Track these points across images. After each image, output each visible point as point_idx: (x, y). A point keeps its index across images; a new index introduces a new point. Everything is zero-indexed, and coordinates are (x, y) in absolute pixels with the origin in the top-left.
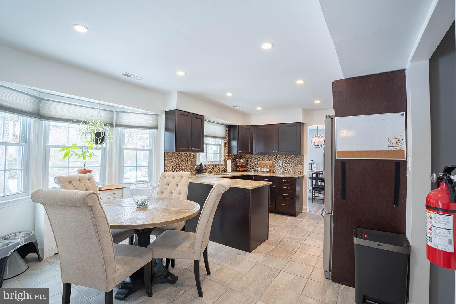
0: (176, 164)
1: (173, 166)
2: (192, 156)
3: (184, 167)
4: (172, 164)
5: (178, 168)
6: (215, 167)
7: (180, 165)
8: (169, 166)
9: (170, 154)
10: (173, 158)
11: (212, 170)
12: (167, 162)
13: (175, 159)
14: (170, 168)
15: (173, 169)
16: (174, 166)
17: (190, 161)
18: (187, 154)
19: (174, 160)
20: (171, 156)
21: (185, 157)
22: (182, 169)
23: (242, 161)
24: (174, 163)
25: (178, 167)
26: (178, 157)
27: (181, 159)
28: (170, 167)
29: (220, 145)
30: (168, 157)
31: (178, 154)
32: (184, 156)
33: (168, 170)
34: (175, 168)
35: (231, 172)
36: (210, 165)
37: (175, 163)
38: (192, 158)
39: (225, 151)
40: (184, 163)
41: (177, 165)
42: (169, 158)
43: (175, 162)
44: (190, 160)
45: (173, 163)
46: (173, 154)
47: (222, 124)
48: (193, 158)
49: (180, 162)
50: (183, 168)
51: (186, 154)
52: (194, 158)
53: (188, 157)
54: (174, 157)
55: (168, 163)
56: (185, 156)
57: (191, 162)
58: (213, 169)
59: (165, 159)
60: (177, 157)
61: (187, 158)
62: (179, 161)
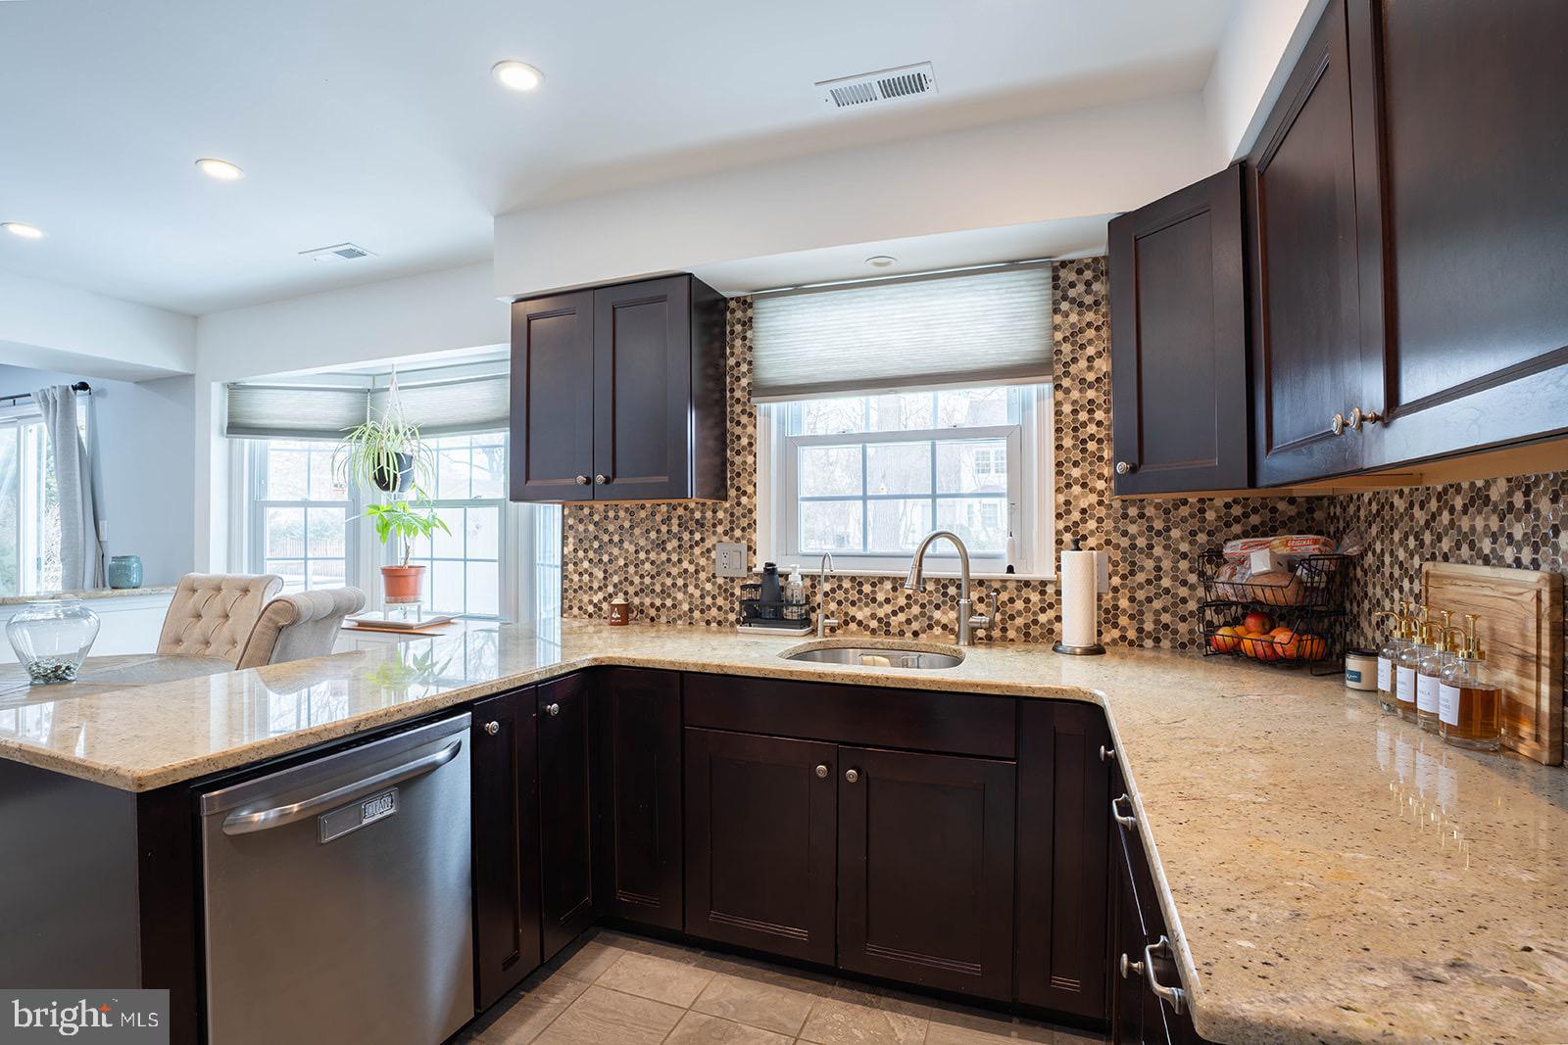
0: (621, 562)
1: (605, 572)
2: (721, 522)
3: (669, 582)
4: (601, 561)
5: (632, 583)
6: (937, 598)
7: (647, 566)
8: (586, 571)
9: (591, 514)
10: (606, 531)
11: (902, 617)
12: (576, 551)
13: (616, 538)
14: (591, 581)
15: (606, 586)
16: (611, 569)
17: (709, 551)
18: (686, 508)
19: (611, 541)
20: (596, 524)
21: (675, 529)
22: (658, 588)
23: (1260, 562)
24: (611, 554)
25: (637, 580)
26: (632, 527)
27: (653, 535)
28: (591, 575)
29: (1015, 437)
30: (581, 528)
31: (632, 514)
32: (669, 518)
33: (581, 588)
34: (616, 579)
35: (1096, 650)
36: (882, 580)
37: (617, 558)
38: (720, 529)
39: (1076, 473)
40: (669, 560)
41: (626, 565)
42: (586, 531)
43: (616, 551)
44: (708, 544)
45: (606, 558)
46: (606, 511)
47: (1013, 265)
48: (732, 529)
49: (648, 552)
50: (663, 585)
51: (680, 511)
52: (738, 533)
53: (692, 525)
54: (611, 528)
55: (581, 554)
56: (675, 521)
57: (713, 554)
58: (916, 610)
59: (564, 538)
60: (627, 525)
61: (692, 533)
62: (637, 544)
